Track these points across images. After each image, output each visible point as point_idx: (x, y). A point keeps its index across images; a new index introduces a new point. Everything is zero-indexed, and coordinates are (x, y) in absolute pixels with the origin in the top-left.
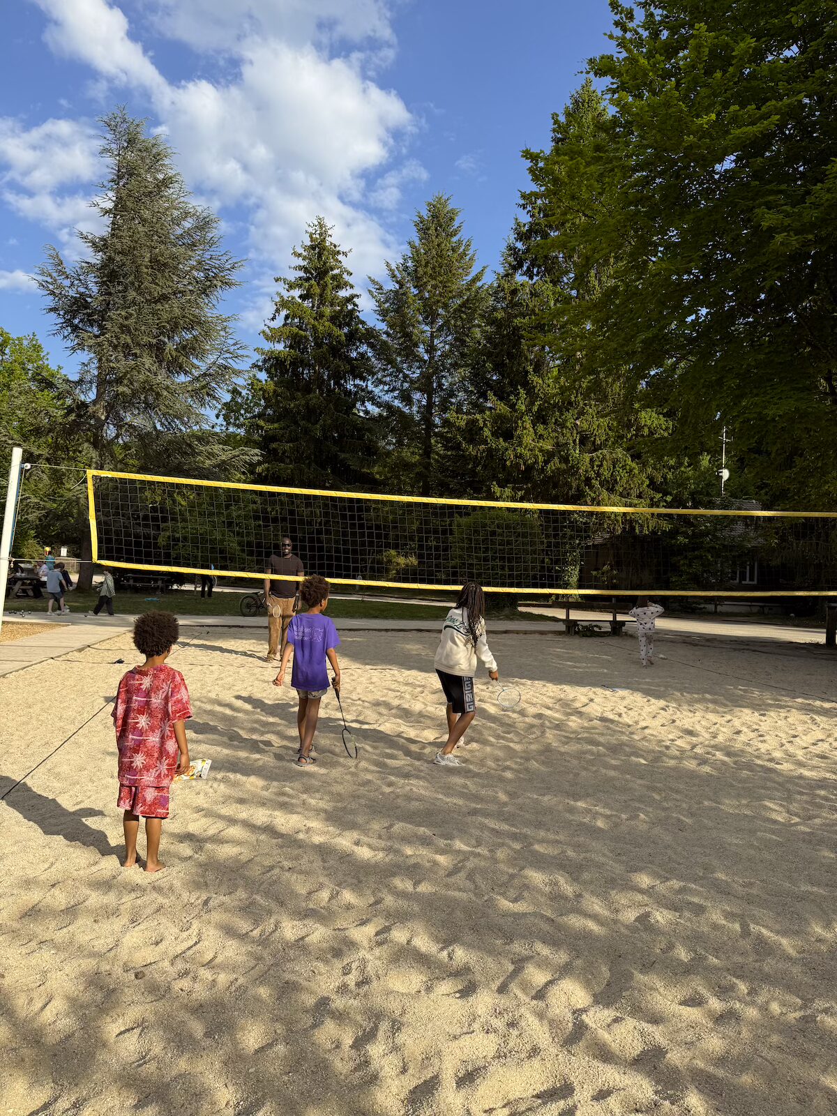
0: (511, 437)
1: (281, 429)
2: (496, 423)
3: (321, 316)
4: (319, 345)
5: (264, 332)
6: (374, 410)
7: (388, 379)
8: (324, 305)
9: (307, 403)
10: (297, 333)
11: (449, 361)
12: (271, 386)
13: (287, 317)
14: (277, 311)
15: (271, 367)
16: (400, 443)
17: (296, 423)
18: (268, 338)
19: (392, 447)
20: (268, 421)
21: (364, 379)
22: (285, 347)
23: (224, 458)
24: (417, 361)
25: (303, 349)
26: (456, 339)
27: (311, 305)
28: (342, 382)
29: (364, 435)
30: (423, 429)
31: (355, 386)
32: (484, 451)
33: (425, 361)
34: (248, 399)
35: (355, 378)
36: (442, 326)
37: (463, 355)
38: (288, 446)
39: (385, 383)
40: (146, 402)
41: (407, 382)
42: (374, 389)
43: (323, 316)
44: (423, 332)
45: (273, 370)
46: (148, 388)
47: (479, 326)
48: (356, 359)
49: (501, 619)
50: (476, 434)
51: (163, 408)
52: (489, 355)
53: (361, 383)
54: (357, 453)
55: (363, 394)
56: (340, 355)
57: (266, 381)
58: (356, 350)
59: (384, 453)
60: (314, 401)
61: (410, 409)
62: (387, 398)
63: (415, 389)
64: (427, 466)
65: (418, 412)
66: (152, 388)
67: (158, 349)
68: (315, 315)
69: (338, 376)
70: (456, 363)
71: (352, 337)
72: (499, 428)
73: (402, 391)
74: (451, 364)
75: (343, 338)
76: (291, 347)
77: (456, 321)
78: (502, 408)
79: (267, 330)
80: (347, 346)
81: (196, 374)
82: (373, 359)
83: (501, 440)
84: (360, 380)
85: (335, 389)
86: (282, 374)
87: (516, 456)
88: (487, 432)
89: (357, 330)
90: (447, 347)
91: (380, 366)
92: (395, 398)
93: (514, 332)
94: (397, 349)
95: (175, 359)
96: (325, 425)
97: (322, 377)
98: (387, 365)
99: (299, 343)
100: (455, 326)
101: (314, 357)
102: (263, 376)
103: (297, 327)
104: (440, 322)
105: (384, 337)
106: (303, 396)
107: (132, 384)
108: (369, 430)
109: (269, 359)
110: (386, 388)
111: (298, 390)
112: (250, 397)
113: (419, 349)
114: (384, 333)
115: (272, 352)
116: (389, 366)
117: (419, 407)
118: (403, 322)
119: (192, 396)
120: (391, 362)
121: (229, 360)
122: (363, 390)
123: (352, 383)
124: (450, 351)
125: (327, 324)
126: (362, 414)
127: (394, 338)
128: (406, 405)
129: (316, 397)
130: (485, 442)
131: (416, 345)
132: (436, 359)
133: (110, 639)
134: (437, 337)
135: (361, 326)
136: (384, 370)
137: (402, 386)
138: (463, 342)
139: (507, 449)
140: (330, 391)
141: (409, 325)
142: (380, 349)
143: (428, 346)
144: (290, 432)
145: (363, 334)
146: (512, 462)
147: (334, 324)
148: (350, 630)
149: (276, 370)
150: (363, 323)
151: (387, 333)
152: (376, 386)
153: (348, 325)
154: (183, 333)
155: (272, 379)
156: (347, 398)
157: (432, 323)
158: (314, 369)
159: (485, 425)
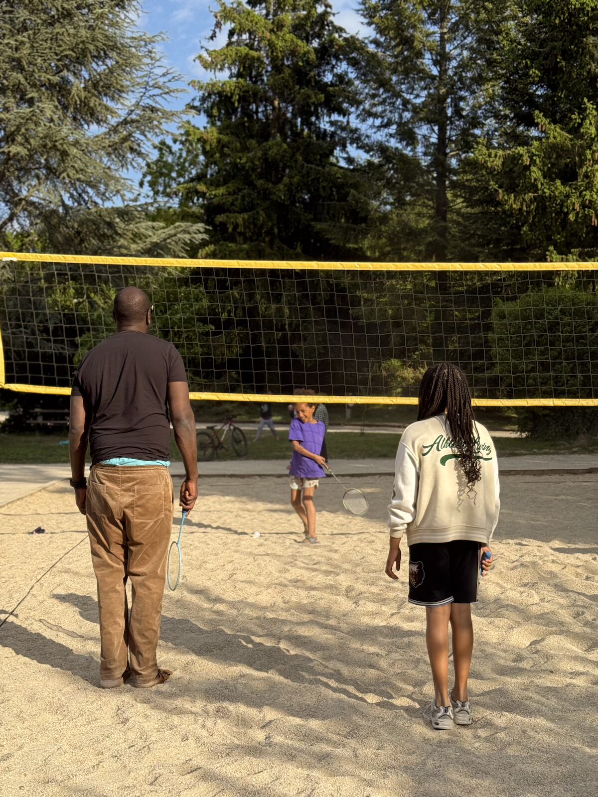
0: (574, 177)
1: (229, 194)
2: (550, 158)
3: (280, 26)
4: (277, 68)
5: (200, 57)
6: (361, 157)
7: (380, 109)
8: (283, 10)
9: (265, 154)
10: (247, 54)
11: (469, 75)
12: (213, 134)
13: (231, 33)
14: (218, 25)
15: (212, 108)
16: (400, 203)
17: (251, 184)
18: (206, 66)
19: (388, 207)
20: (211, 185)
21: (344, 113)
22: (231, 77)
23: (155, 239)
24: (422, 79)
25: (256, 77)
26: (480, 41)
27: (264, 12)
28: (313, 119)
29: (347, 194)
30: (434, 178)
31: (332, 123)
32: (531, 201)
33: (433, 78)
34: (180, 157)
35: (330, 113)
36: (456, 24)
37: (490, 63)
38: (240, 218)
39: (375, 116)
40: (48, 168)
41: (408, 110)
42: (359, 126)
43: (283, 26)
44: (428, 35)
45: (215, 112)
46: (51, 146)
47: (514, 17)
48: (332, 85)
49: (574, 453)
50: (519, 177)
51: (72, 172)
52: (534, 56)
53: (341, 118)
54: (339, 219)
55: (344, 135)
56: (309, 82)
57: (205, 128)
58: (332, 71)
59: (379, 218)
60: (275, 150)
61: (413, 150)
62: (379, 136)
63: (421, 120)
64: (443, 232)
65: (425, 154)
66: (55, 146)
67: (60, 90)
68: (271, 26)
69: (307, 112)
70: (480, 75)
71: (326, 53)
72: (553, 165)
73: (400, 124)
74: (472, 79)
75: (313, 56)
76: (239, 75)
77: (478, 13)
78: (558, 134)
79: (205, 55)
80: (318, 66)
81: (113, 121)
82: (357, 83)
83: (558, 183)
84: (339, 114)
85: (303, 130)
86: (228, 115)
87: (583, 206)
88: (536, 173)
89: (332, 41)
90: (466, 53)
91: (366, 91)
92: (391, 136)
93: (570, 20)
94: (390, 64)
95: (85, 103)
96: (291, 184)
97: (284, 114)
98: (377, 89)
99: (250, 67)
100: (476, 21)
101: (273, 88)
102: (201, 121)
103: (246, 45)
104: (454, 18)
105: (372, 48)
106: (259, 143)
107: (27, 140)
108: (356, 186)
109: (210, 95)
110: (378, 122)
111: (251, 136)
112: (184, 155)
113: (424, 61)
114: (371, 42)
115: (213, 85)
116: (381, 90)
117: (427, 147)
118: (400, 22)
119: (109, 154)
120: (383, 83)
121: (157, 98)
122: (343, 129)
123: (327, 119)
124: (471, 58)
125: (289, 37)
126: (343, 164)
127: (387, 48)
128: (407, 145)
129: (277, 145)
130: (534, 187)
131: (419, 55)
132: (450, 73)
133: (22, 499)
134: (450, 40)
135: (336, 35)
136: (374, 96)
137: (401, 117)
138: (490, 44)
139: (568, 196)
140: (297, 135)
141: (408, 27)
142: (366, 67)
143: (438, 54)
144: (243, 198)
145: (341, 47)
146: (578, 214)
147: (299, 37)
148: (352, 476)
149: (219, 110)
150: (340, 30)
151: (376, 42)
152: (364, 120)
153: (319, 36)
154: (94, 65)
155: (213, 124)
156: (320, 141)
157: (443, 19)
158: (272, 104)
159: (533, 162)
